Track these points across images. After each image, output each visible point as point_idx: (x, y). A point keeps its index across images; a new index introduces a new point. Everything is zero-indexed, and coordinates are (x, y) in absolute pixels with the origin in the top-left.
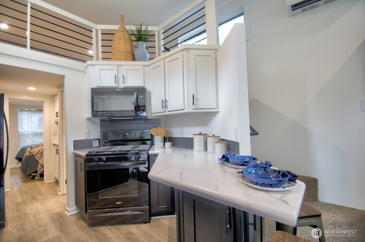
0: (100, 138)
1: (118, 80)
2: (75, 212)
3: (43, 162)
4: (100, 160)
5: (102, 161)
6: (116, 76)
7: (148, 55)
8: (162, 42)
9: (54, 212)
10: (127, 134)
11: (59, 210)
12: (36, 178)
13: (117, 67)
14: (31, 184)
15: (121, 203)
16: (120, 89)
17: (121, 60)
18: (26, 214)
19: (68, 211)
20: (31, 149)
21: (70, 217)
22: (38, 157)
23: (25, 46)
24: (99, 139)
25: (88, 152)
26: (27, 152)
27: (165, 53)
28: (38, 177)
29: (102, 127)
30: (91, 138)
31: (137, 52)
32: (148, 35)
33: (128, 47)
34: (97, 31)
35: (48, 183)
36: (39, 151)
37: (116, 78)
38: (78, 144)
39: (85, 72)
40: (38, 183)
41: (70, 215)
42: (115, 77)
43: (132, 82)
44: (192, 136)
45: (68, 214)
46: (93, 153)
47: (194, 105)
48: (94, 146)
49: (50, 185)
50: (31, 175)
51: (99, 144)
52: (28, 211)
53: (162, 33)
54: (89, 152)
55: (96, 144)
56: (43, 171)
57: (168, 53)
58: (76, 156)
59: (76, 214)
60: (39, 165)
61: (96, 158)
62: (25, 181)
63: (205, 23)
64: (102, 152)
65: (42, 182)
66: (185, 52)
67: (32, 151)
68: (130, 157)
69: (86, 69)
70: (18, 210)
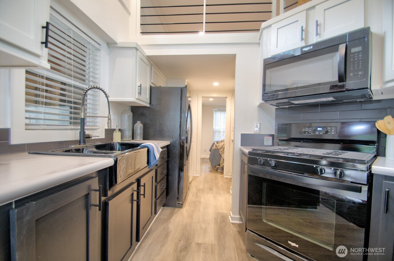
0: (274, 134)
1: (307, 34)
2: (238, 222)
3: (224, 156)
4: (266, 164)
5: (270, 165)
6: (304, 28)
9: (220, 212)
10: (319, 129)
11: (225, 212)
12: (219, 171)
13: (307, 12)
14: (213, 175)
15: (297, 246)
16: (309, 48)
18: (200, 202)
20: (217, 144)
21: (231, 224)
22: (221, 152)
24: (273, 136)
25: (252, 150)
26: (215, 146)
28: (220, 170)
30: (262, 133)
35: (226, 178)
36: (223, 146)
37: (303, 32)
38: (246, 139)
39: (260, 43)
40: (219, 176)
41: (233, 224)
42: (302, 30)
45: (231, 220)
46: (258, 152)
48: (265, 144)
49: (227, 180)
50: (215, 167)
51: (273, 142)
52: (202, 200)
54: (254, 150)
55: (268, 141)
56: (224, 166)
58: (243, 153)
60: (222, 159)
61: (262, 159)
62: (211, 171)
65: (222, 175)
68: (321, 170)
69: (258, 42)
70: (197, 196)
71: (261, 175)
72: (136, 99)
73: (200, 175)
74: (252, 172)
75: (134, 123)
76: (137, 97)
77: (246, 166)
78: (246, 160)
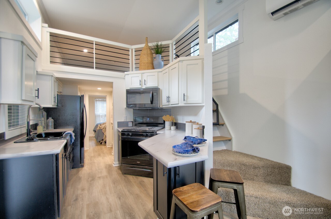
1: (142, 83)
2: (118, 165)
3: (106, 134)
4: (128, 135)
5: (129, 135)
7: (163, 63)
8: (174, 52)
10: (148, 119)
11: (110, 163)
12: (102, 144)
13: (142, 75)
14: (99, 147)
15: (140, 162)
16: (142, 90)
17: (145, 69)
18: (94, 162)
19: (114, 164)
20: (100, 125)
22: (104, 131)
23: (93, 68)
24: (132, 122)
26: (98, 127)
27: (176, 59)
29: (134, 113)
30: (128, 121)
31: (155, 62)
32: (163, 48)
33: (150, 59)
34: (132, 50)
35: (108, 147)
36: (105, 127)
38: (120, 124)
39: (124, 78)
40: (103, 147)
41: (115, 167)
42: (140, 81)
43: (151, 84)
44: (185, 123)
45: (114, 166)
46: (125, 130)
47: (184, 101)
48: (129, 126)
50: (100, 142)
51: (132, 124)
52: (95, 161)
53: (174, 45)
54: (123, 130)
55: (130, 124)
56: (106, 140)
57: (178, 59)
58: (118, 131)
59: (118, 166)
60: (104, 136)
61: (127, 133)
62: (97, 145)
63: (198, 37)
64: (131, 130)
65: (105, 146)
66: (180, 63)
67: (101, 127)
69: (124, 77)
70: (91, 160)
71: (127, 140)
72: (52, 105)
73: (89, 149)
74: (123, 139)
75: (47, 118)
76: (53, 104)
77: (120, 137)
78: (120, 134)
